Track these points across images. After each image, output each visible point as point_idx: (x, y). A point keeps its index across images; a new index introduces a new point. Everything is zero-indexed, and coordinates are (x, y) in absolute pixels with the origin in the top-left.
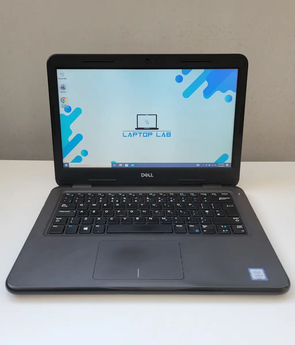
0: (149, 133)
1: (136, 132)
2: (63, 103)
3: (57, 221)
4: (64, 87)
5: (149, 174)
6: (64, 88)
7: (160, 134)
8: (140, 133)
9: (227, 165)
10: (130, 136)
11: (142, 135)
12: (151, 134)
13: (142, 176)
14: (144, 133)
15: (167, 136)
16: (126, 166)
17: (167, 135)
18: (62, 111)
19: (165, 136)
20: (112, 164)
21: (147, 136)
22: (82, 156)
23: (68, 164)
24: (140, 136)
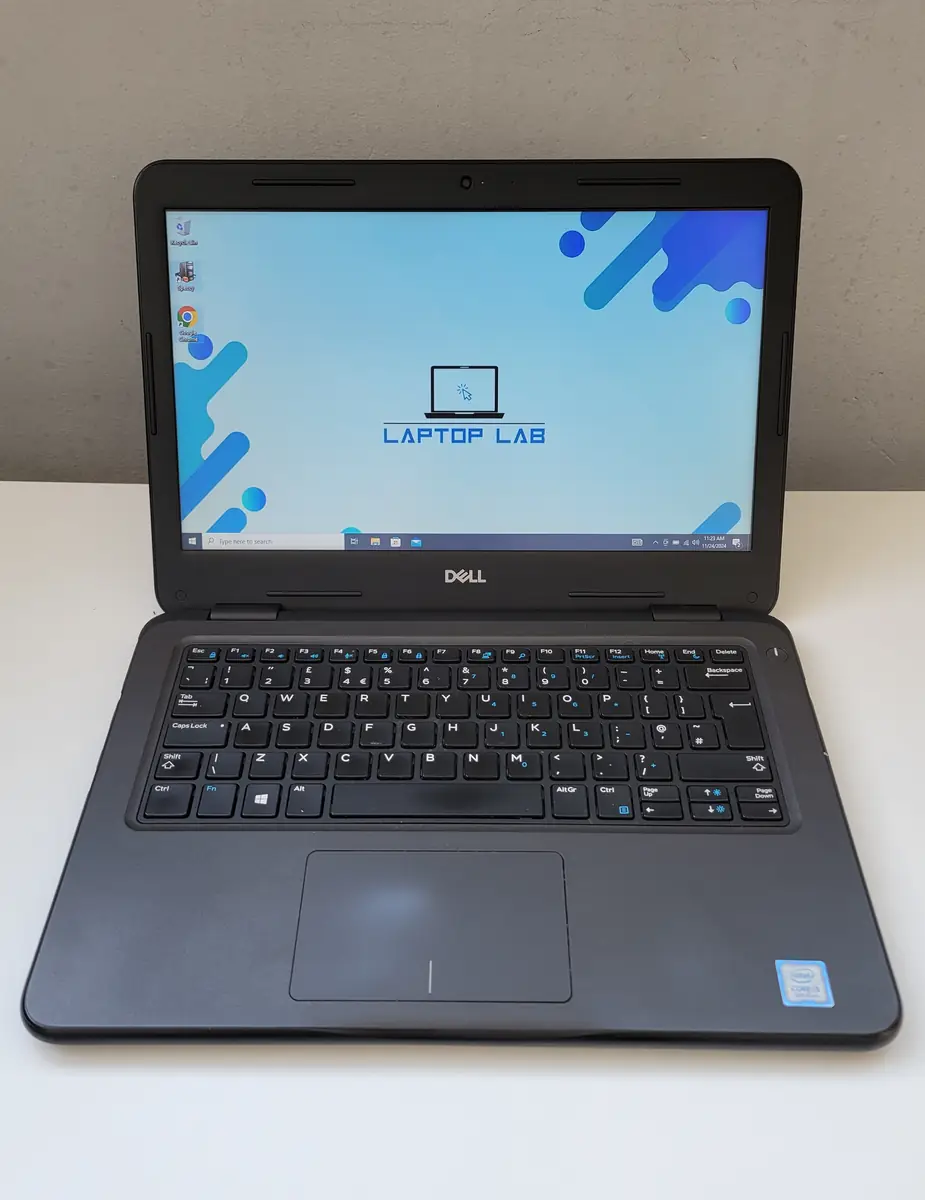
0: (470, 430)
1: (428, 427)
2: (186, 325)
3: (168, 765)
4: (188, 270)
5: (471, 572)
6: (191, 273)
7: (509, 433)
8: (441, 431)
9: (736, 542)
10: (406, 441)
11: (447, 435)
12: (478, 433)
13: (447, 580)
14: (453, 430)
15: (532, 441)
16: (392, 545)
17: (532, 436)
18: (181, 353)
19: (524, 441)
20: (348, 537)
21: (464, 441)
22: (245, 511)
23: (199, 536)
24: (442, 441)
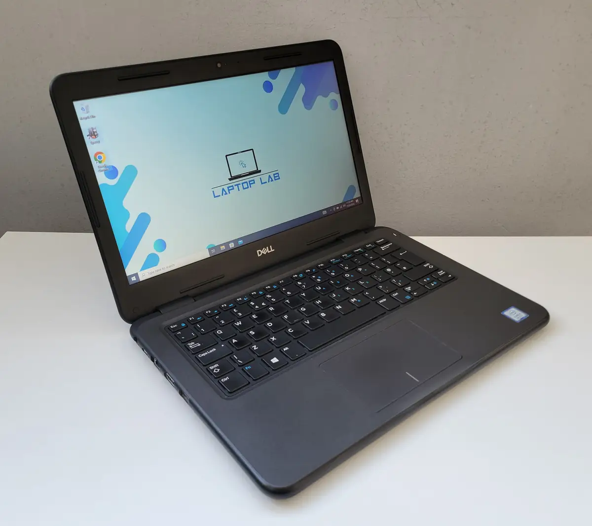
0: (249, 181)
1: (231, 185)
2: (100, 162)
4: (94, 132)
5: (267, 248)
6: (96, 134)
7: (265, 178)
8: (237, 185)
9: (357, 201)
10: (224, 194)
11: (240, 186)
12: (253, 182)
13: (259, 255)
14: (243, 183)
15: (275, 180)
16: (231, 247)
17: (275, 177)
18: (101, 178)
19: (272, 180)
20: (210, 250)
21: (248, 187)
22: (157, 253)
23: (136, 275)
24: (239, 190)
